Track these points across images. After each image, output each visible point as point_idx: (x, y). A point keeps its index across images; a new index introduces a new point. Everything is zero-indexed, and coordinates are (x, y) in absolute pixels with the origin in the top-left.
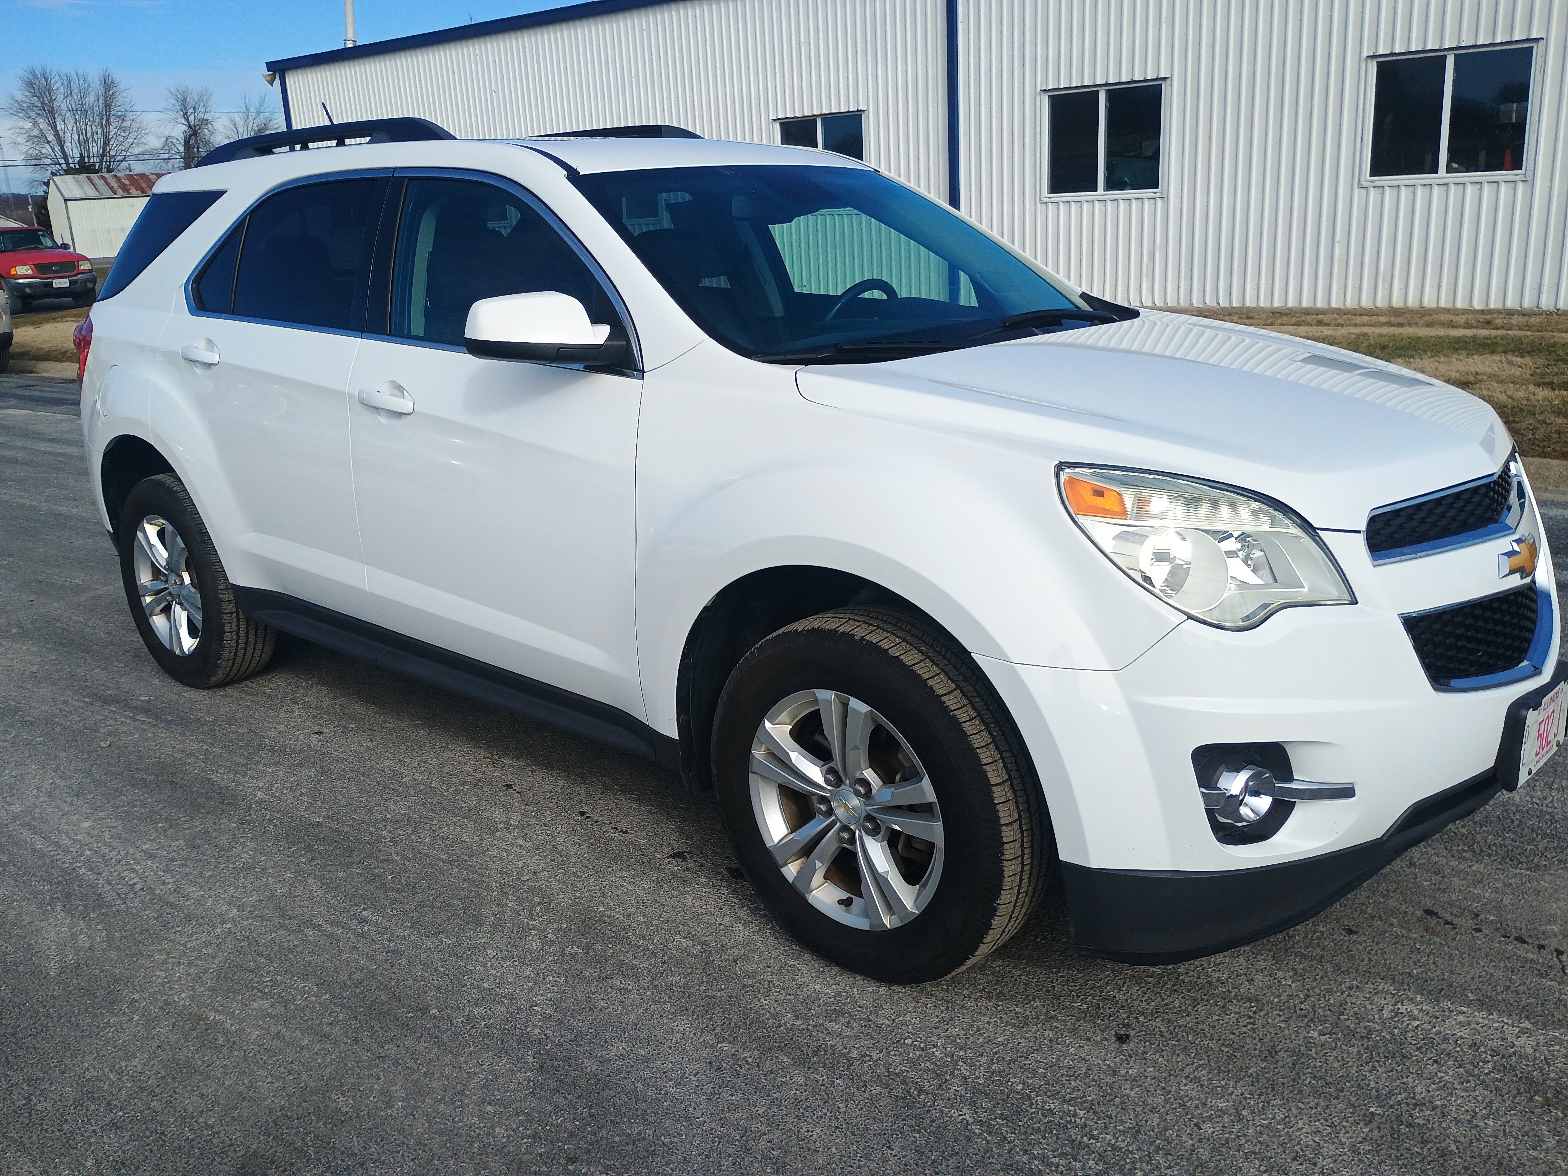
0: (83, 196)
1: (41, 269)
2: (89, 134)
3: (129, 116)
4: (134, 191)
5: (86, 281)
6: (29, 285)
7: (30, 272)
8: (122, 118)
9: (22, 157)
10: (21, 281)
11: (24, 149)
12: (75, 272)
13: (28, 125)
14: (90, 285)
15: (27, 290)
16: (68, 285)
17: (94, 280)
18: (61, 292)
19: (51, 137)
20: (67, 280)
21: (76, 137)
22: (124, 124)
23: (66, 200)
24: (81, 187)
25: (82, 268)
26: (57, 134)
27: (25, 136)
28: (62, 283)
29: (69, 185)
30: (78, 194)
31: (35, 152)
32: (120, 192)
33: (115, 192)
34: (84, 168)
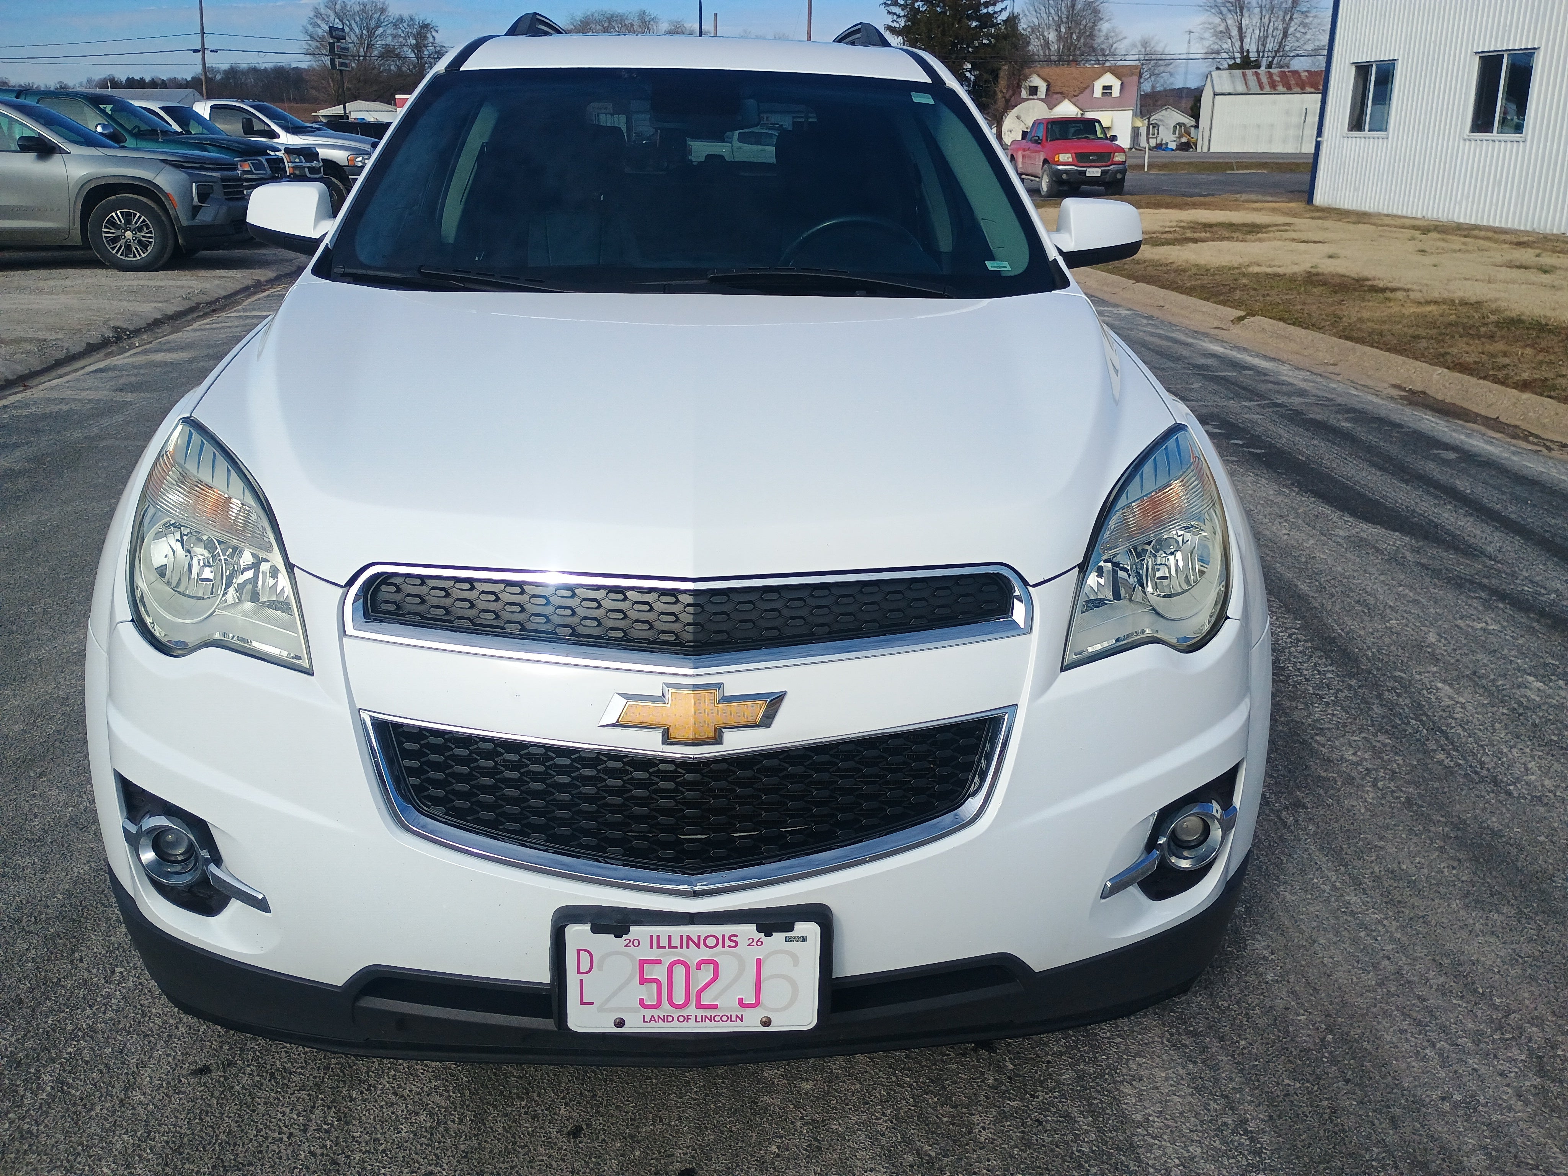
0: (1231, 91)
1: (1082, 158)
2: (1271, 30)
3: (1314, 13)
4: (1281, 88)
5: (1118, 171)
6: (1066, 172)
7: (1070, 160)
8: (1305, 14)
9: (1204, 51)
10: (1061, 167)
11: (1207, 43)
12: (1110, 162)
13: (1217, 20)
14: (1119, 176)
15: (1064, 176)
16: (1099, 175)
17: (1124, 172)
18: (1093, 181)
19: (1235, 32)
20: (1099, 170)
21: (1257, 32)
22: (1307, 21)
23: (1215, 95)
24: (1233, 83)
25: (1116, 159)
26: (1240, 29)
27: (1212, 31)
28: (1094, 172)
29: (1223, 80)
30: (1228, 89)
31: (1216, 47)
32: (1267, 89)
33: (1262, 88)
34: (1246, 63)
